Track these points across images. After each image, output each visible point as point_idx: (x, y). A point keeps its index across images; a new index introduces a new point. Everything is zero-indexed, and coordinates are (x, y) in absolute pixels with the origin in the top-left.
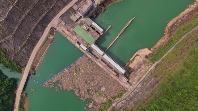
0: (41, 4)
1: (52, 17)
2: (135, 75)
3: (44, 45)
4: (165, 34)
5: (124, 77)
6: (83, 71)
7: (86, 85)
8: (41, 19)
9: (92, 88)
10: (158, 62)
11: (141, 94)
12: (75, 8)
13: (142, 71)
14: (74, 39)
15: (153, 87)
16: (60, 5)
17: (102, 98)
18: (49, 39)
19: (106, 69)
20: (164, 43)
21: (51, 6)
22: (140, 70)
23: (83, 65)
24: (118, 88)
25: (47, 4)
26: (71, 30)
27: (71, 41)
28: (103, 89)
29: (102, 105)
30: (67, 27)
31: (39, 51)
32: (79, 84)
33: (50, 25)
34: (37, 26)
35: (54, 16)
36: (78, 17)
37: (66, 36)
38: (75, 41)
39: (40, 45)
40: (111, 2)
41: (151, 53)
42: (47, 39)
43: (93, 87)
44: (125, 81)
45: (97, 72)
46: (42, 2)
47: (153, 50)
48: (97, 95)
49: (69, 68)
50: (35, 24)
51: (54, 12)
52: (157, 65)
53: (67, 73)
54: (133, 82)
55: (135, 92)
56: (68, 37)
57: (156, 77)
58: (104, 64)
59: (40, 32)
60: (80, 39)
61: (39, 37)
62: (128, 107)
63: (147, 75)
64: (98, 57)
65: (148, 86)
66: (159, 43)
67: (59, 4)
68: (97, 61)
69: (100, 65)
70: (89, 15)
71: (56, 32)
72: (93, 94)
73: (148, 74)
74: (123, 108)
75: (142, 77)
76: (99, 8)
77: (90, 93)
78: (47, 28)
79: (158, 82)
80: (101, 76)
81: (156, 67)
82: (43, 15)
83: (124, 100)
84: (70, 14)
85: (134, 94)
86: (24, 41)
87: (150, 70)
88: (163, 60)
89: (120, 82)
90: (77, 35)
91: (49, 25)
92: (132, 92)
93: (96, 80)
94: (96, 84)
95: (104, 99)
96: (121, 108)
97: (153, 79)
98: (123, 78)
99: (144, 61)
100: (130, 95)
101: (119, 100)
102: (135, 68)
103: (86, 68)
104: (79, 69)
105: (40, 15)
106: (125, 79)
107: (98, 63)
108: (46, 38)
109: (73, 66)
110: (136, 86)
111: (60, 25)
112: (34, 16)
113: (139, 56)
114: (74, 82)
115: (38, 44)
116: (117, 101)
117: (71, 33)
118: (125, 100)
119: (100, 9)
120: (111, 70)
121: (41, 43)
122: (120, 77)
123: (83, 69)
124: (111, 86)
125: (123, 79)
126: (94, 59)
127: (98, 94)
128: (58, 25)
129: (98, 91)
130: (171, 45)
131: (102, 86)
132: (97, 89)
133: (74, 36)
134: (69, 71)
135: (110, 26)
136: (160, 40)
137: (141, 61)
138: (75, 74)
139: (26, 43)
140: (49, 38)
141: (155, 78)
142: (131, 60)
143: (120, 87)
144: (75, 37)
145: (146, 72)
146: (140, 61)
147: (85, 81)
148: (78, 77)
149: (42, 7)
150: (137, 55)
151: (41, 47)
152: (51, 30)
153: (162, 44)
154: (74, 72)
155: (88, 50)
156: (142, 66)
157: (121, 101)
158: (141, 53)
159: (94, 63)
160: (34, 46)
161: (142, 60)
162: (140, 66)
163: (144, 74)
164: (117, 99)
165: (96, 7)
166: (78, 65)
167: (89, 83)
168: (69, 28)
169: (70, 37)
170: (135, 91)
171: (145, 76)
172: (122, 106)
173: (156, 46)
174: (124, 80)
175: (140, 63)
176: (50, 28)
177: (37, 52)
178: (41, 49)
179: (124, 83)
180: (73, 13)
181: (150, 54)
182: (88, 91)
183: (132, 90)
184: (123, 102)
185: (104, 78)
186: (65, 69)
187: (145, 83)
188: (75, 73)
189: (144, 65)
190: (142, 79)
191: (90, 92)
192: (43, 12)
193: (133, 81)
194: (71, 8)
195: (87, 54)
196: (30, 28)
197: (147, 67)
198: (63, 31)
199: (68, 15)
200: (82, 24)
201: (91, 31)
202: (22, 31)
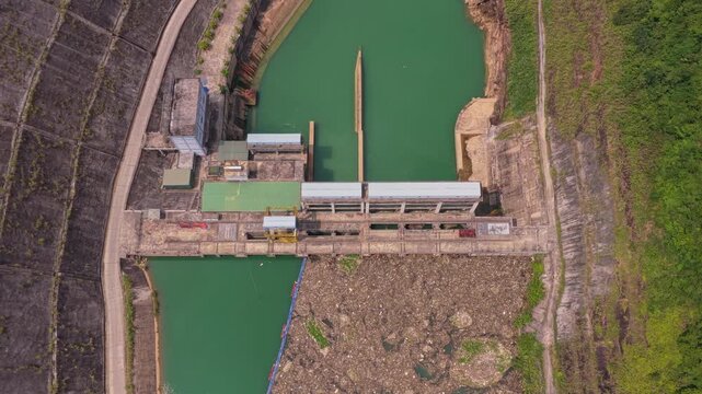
0: (26, 199)
1: (100, 226)
2: (519, 192)
3: (136, 339)
4: (482, 28)
5: (490, 221)
6: (344, 318)
7: (393, 358)
8: (61, 253)
9: (426, 348)
10: (543, 96)
11: (590, 217)
12: (157, 142)
13: (523, 160)
14: (227, 237)
15: (607, 159)
16: (98, 167)
17: (488, 356)
18: (142, 307)
19: (414, 242)
20: (504, 48)
21: (70, 188)
22: (514, 166)
23: (326, 300)
24: (504, 277)
25: (51, 186)
26: (195, 216)
27: (223, 249)
28: (462, 319)
29: (509, 378)
30: (174, 220)
31: (133, 375)
32: (369, 375)
33: (111, 257)
34: (63, 291)
35: (102, 218)
36: (189, 165)
37: (193, 246)
38: (238, 240)
39: (121, 355)
40: (258, 62)
41: (498, 101)
42: (132, 310)
43: (425, 342)
44: (507, 232)
45: (392, 283)
46: (27, 186)
47: (495, 90)
48: (462, 360)
49: (288, 352)
50: (50, 286)
51: (94, 202)
52: (550, 104)
53: (293, 372)
54: (534, 216)
55: (571, 233)
56: (202, 248)
57: (580, 129)
58: (392, 233)
59: (89, 306)
60: (250, 219)
61: (99, 328)
62: (598, 290)
63: (550, 158)
64: (354, 227)
65: (588, 173)
66: (490, 62)
67: (93, 167)
68: (360, 243)
69: (380, 248)
70: (219, 135)
71: (147, 268)
72: (447, 368)
73: (550, 152)
74: (587, 316)
75: (542, 175)
76: (233, 101)
77: (434, 376)
78: (106, 273)
79: (602, 132)
80: (418, 283)
81: (551, 110)
82: (62, 234)
83: (561, 292)
84: (156, 175)
85: (573, 241)
86: (44, 377)
87: (543, 133)
88: (549, 78)
89: (494, 247)
90: (228, 216)
91: (106, 260)
92: (560, 242)
93: (413, 309)
94: (426, 323)
95: (496, 350)
96: (579, 322)
97: (579, 145)
98: (490, 226)
99: (503, 135)
100: (563, 261)
101: (547, 310)
102: (497, 178)
103: (344, 298)
104: (326, 321)
105: (49, 242)
106: (499, 225)
107: (373, 247)
108: (126, 310)
109: (298, 331)
110: (553, 218)
111: (144, 232)
112: (26, 259)
113: (473, 135)
114: (344, 382)
115: (110, 354)
116: (545, 315)
117: (200, 225)
118: (567, 289)
119: (238, 103)
120: (431, 234)
121: (122, 342)
122: (479, 233)
123: (339, 310)
124: (480, 288)
125: (493, 230)
126: (346, 248)
127: (461, 353)
128: (140, 236)
129: (451, 342)
130: (528, 25)
131: (453, 312)
132: (444, 338)
133: (221, 226)
134: (297, 360)
135: (312, 123)
136: (487, 52)
137: (494, 143)
138: (325, 351)
139: (60, 376)
140: (135, 302)
141: (581, 134)
142: (460, 165)
143: (511, 266)
144: (228, 227)
145: (539, 151)
146: (490, 147)
147: (381, 348)
148: (346, 353)
149: (40, 208)
150: (465, 138)
151: (133, 356)
152: (127, 272)
153: (501, 56)
154: (318, 347)
155: (304, 233)
156: (508, 152)
157: (557, 303)
158: (471, 125)
159: (359, 262)
160: (100, 372)
161: (492, 139)
162: (504, 157)
163: (540, 162)
164: (539, 312)
165: (220, 99)
166: (312, 312)
167: (402, 341)
168: (186, 216)
169: (210, 240)
170: (566, 233)
171: (546, 165)
172: (578, 314)
173: (492, 75)
174: (501, 229)
175: (496, 150)
176: (117, 267)
177: (128, 387)
178: (135, 363)
179: (506, 238)
180: (161, 167)
181: (497, 106)
182: (419, 370)
183: (556, 240)
184: (565, 299)
185: (431, 282)
186: (277, 365)
187: (569, 179)
188: (322, 347)
189: (511, 143)
190: (549, 182)
191: (431, 371)
192: (54, 222)
193: (530, 214)
194: (145, 154)
195: (313, 249)
196: (39, 312)
197: (525, 137)
198: (169, 241)
199: (152, 186)
200: (217, 173)
201: (263, 170)
202: (13, 340)
